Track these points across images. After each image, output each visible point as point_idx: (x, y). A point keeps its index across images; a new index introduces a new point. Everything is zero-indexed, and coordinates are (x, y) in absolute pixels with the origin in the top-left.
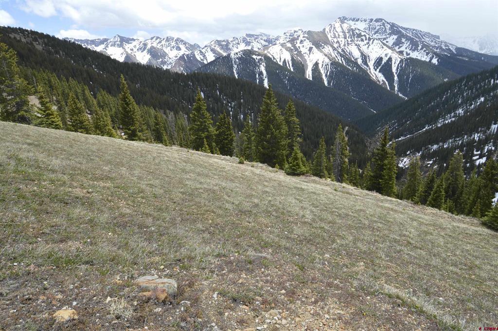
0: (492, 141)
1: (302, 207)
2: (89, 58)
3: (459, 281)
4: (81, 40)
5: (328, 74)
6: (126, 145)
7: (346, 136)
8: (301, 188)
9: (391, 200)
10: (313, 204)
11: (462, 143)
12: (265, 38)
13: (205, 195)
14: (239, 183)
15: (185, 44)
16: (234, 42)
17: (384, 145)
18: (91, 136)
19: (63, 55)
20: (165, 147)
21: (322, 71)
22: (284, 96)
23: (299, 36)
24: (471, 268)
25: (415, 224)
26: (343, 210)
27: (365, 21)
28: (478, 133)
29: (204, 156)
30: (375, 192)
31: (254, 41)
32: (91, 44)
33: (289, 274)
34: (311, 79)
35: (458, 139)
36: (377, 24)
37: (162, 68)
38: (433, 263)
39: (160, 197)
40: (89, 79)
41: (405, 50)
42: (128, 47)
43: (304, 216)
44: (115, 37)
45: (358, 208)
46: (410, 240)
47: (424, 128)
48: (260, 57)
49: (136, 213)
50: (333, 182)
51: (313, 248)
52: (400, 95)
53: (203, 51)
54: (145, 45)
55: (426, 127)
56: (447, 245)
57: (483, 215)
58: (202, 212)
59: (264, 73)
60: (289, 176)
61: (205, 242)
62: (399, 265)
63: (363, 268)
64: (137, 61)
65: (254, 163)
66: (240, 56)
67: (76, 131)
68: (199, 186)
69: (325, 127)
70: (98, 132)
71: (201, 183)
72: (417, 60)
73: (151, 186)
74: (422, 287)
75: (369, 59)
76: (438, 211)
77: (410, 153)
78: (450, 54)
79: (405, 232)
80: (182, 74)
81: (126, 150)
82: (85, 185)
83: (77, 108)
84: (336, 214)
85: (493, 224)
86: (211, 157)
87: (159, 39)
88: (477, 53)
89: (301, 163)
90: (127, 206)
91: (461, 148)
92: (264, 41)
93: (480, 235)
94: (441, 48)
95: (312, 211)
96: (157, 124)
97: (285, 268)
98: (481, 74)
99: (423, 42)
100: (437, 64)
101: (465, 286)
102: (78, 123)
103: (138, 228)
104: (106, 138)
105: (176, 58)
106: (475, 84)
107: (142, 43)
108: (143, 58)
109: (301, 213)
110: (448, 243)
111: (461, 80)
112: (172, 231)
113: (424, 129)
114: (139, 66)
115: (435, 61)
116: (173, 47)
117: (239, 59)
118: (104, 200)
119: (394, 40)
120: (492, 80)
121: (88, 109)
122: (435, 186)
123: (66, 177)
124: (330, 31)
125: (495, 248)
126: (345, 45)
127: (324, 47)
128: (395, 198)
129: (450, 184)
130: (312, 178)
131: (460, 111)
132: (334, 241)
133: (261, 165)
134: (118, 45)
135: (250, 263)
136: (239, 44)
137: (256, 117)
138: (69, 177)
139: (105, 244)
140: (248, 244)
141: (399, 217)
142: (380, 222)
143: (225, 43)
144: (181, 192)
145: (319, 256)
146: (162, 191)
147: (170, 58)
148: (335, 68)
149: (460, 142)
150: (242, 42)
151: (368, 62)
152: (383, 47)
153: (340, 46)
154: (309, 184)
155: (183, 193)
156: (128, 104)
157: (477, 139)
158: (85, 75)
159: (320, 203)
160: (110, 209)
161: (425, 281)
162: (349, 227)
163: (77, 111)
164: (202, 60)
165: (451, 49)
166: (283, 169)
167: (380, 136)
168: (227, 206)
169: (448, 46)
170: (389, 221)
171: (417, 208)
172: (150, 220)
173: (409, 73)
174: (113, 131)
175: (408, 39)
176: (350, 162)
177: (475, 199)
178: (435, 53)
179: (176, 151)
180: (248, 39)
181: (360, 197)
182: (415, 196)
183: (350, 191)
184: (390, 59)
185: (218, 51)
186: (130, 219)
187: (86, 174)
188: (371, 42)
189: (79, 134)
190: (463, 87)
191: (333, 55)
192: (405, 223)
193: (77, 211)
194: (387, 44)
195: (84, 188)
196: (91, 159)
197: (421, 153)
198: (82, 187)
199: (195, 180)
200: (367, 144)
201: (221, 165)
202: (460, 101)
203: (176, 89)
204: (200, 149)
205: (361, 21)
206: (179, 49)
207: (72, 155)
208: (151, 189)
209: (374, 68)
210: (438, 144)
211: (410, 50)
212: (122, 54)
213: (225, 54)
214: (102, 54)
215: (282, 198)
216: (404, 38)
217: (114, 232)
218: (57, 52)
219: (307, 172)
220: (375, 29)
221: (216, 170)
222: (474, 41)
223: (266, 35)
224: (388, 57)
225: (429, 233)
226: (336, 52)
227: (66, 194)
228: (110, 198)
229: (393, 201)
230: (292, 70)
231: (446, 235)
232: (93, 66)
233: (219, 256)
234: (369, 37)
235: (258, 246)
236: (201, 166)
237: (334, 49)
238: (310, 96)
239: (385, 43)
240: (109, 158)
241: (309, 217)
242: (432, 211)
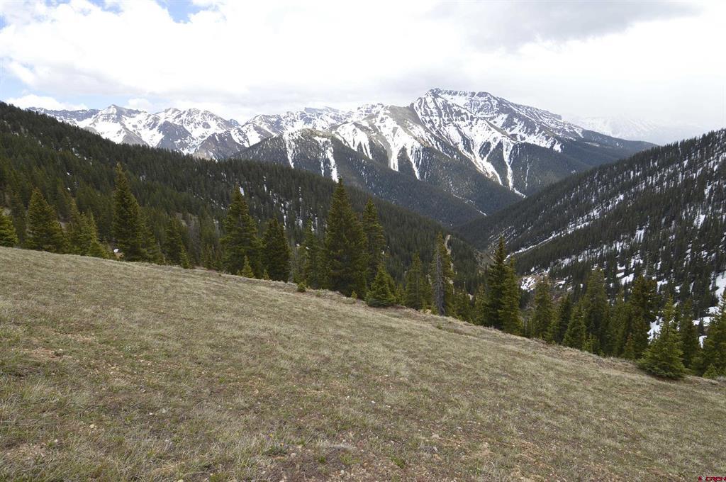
0: (639, 251)
1: (394, 358)
2: (67, 137)
3: (621, 462)
4: (55, 111)
5: (420, 162)
6: (122, 269)
7: (448, 248)
8: (391, 328)
9: (515, 340)
10: (409, 352)
11: (601, 255)
12: (332, 114)
13: (247, 348)
14: (299, 325)
15: (216, 119)
16: (289, 119)
17: (500, 261)
18: (64, 255)
19: (25, 132)
20: (184, 270)
21: (412, 160)
22: (361, 192)
23: (378, 113)
24: (634, 439)
25: (552, 374)
26: (453, 360)
27: (465, 94)
28: (620, 242)
29: (244, 283)
30: (492, 328)
31: (316, 118)
32: (71, 118)
33: (383, 476)
34: (397, 170)
35: (595, 250)
36: (481, 99)
37: (180, 153)
38: (583, 435)
39: (176, 356)
40: (65, 168)
41: (519, 134)
42: (129, 122)
43: (397, 373)
44: (110, 107)
45: (472, 354)
46: (549, 401)
47: (551, 235)
48: (326, 139)
49: (136, 386)
50: (434, 316)
51: (415, 425)
52: (517, 192)
53: (244, 129)
54: (156, 119)
55: (553, 235)
56: (598, 405)
57: (638, 356)
58: (243, 377)
59: (332, 161)
60: (372, 309)
61: (250, 429)
62: (538, 443)
63: (488, 451)
64: (143, 142)
65: (321, 291)
66: (297, 138)
67: (39, 248)
68: (237, 333)
69: (419, 235)
70: (76, 248)
71: (241, 328)
72: (534, 146)
73: (163, 337)
74: (572, 475)
75: (473, 145)
76: (580, 353)
77: (536, 269)
78: (575, 138)
79: (540, 390)
80: (212, 162)
81: (121, 278)
82: (52, 341)
83: (44, 213)
84: (444, 366)
85: (653, 368)
86: (255, 283)
87: (177, 112)
88: (609, 138)
89: (389, 289)
90: (121, 374)
91: (600, 261)
92: (331, 117)
93: (639, 385)
94: (564, 131)
95: (408, 365)
96: (171, 234)
97: (375, 465)
98: (617, 164)
99: (541, 123)
100: (560, 151)
101: (629, 467)
102: (44, 236)
103: (139, 412)
104: (88, 260)
105: (203, 139)
106: (610, 177)
107: (151, 117)
108: (152, 139)
109: (394, 369)
110: (598, 403)
111: (592, 173)
112: (196, 412)
113: (551, 237)
114: (145, 150)
115: (557, 148)
116: (199, 124)
117: (297, 141)
118: (83, 366)
119: (504, 120)
120: (632, 173)
121: (61, 213)
122: (572, 316)
123: (20, 331)
124: (420, 106)
125: (660, 405)
126: (440, 126)
127: (412, 128)
128: (521, 336)
129: (591, 312)
130: (405, 310)
131: (595, 213)
132: (443, 412)
133: (330, 293)
134: (113, 119)
135: (322, 462)
136: (295, 121)
137: (321, 223)
138: (26, 328)
139: (84, 446)
140: (317, 426)
141: (531, 366)
142: (505, 376)
143: (275, 120)
144: (210, 346)
145: (424, 438)
146: (178, 345)
147: (193, 139)
148: (429, 156)
149: (598, 254)
150: (299, 118)
151: (472, 148)
152: (490, 130)
153: (434, 127)
154: (401, 320)
155: (212, 346)
156: (125, 206)
157: (619, 249)
158: (59, 162)
159: (419, 350)
160: (94, 381)
161: (576, 466)
162: (463, 386)
163: (44, 217)
164: (241, 142)
165: (577, 132)
166: (363, 299)
167: (493, 247)
168: (284, 363)
169: (573, 129)
170: (517, 373)
171: (552, 349)
172: (160, 395)
173: (526, 163)
174: (101, 246)
175: (521, 118)
176: (456, 284)
177: (626, 333)
178: (557, 137)
179: (201, 275)
180: (308, 114)
181: (474, 336)
182: (547, 331)
183: (460, 329)
184: (500, 145)
185: (265, 130)
186: (126, 397)
187: (54, 322)
188: (474, 122)
189: (45, 253)
190: (596, 181)
191: (425, 138)
192: (539, 374)
193: (37, 388)
194: (495, 125)
195: (51, 347)
196: (63, 296)
197: (549, 270)
198: (47, 345)
199: (231, 323)
200: (478, 259)
201: (271, 295)
202: (593, 200)
203: (202, 183)
204: (238, 271)
205: (460, 95)
206: (206, 126)
207: (31, 290)
208: (161, 342)
209: (480, 156)
210: (570, 258)
211: (525, 133)
212: (120, 132)
213: (275, 135)
214: (88, 132)
215: (365, 345)
216: (516, 117)
217: (100, 422)
218: (16, 129)
219: (398, 302)
220: (478, 105)
221: (263, 304)
222: (605, 123)
223: (333, 110)
224: (498, 142)
225: (571, 388)
226: (429, 134)
227: (20, 359)
228: (93, 362)
229: (518, 340)
230: (371, 157)
231: (595, 388)
232: (73, 149)
233: (273, 453)
234: (471, 116)
235: (332, 430)
236: (240, 299)
237: (427, 131)
238: (397, 193)
239: (493, 123)
240: (94, 292)
241: (405, 374)
242: (572, 353)
